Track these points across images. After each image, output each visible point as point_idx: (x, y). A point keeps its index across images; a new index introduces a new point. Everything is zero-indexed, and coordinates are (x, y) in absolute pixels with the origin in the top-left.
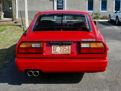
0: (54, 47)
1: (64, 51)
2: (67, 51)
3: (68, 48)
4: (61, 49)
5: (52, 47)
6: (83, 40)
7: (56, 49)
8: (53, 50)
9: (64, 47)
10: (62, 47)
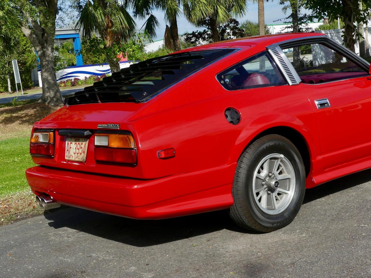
0: (68, 144)
1: (79, 154)
2: (83, 154)
3: (85, 145)
4: (76, 148)
5: (67, 142)
6: (100, 126)
7: (70, 148)
8: (67, 150)
9: (80, 143)
10: (77, 143)
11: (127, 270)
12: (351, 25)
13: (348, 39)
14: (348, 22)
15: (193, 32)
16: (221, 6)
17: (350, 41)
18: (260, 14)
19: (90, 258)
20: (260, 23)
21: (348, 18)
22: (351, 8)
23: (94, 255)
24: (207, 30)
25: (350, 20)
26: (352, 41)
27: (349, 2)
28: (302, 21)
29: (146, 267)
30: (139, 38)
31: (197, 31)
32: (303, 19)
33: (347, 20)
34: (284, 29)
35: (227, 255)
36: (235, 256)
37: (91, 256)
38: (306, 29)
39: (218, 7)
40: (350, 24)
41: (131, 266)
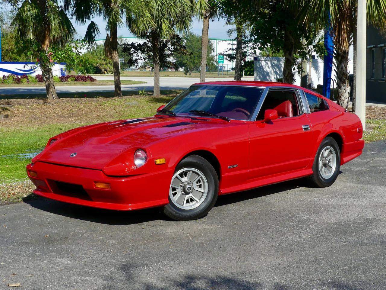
11: (98, 239)
12: (291, 59)
13: (287, 72)
14: (288, 57)
15: (133, 42)
16: (165, 21)
17: (288, 74)
18: (204, 33)
19: (68, 231)
20: (203, 42)
21: (288, 52)
22: (292, 42)
23: (71, 229)
24: (147, 42)
25: (290, 54)
26: (290, 74)
27: (291, 37)
28: (247, 45)
29: (111, 237)
30: (76, 45)
31: (137, 42)
32: (248, 43)
33: (287, 54)
34: (228, 50)
35: (167, 234)
36: (172, 235)
37: (68, 230)
38: (250, 54)
39: (163, 22)
40: (289, 58)
41: (100, 237)
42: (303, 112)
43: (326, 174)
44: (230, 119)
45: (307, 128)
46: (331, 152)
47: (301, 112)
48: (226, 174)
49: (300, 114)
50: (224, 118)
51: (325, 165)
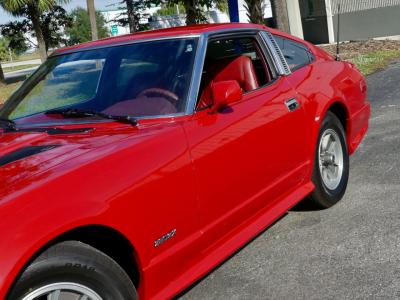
42: (278, 75)
43: (331, 181)
44: (138, 118)
45: (294, 104)
46: (332, 139)
47: (274, 76)
48: (154, 261)
49: (272, 78)
50: (122, 120)
51: (326, 164)
